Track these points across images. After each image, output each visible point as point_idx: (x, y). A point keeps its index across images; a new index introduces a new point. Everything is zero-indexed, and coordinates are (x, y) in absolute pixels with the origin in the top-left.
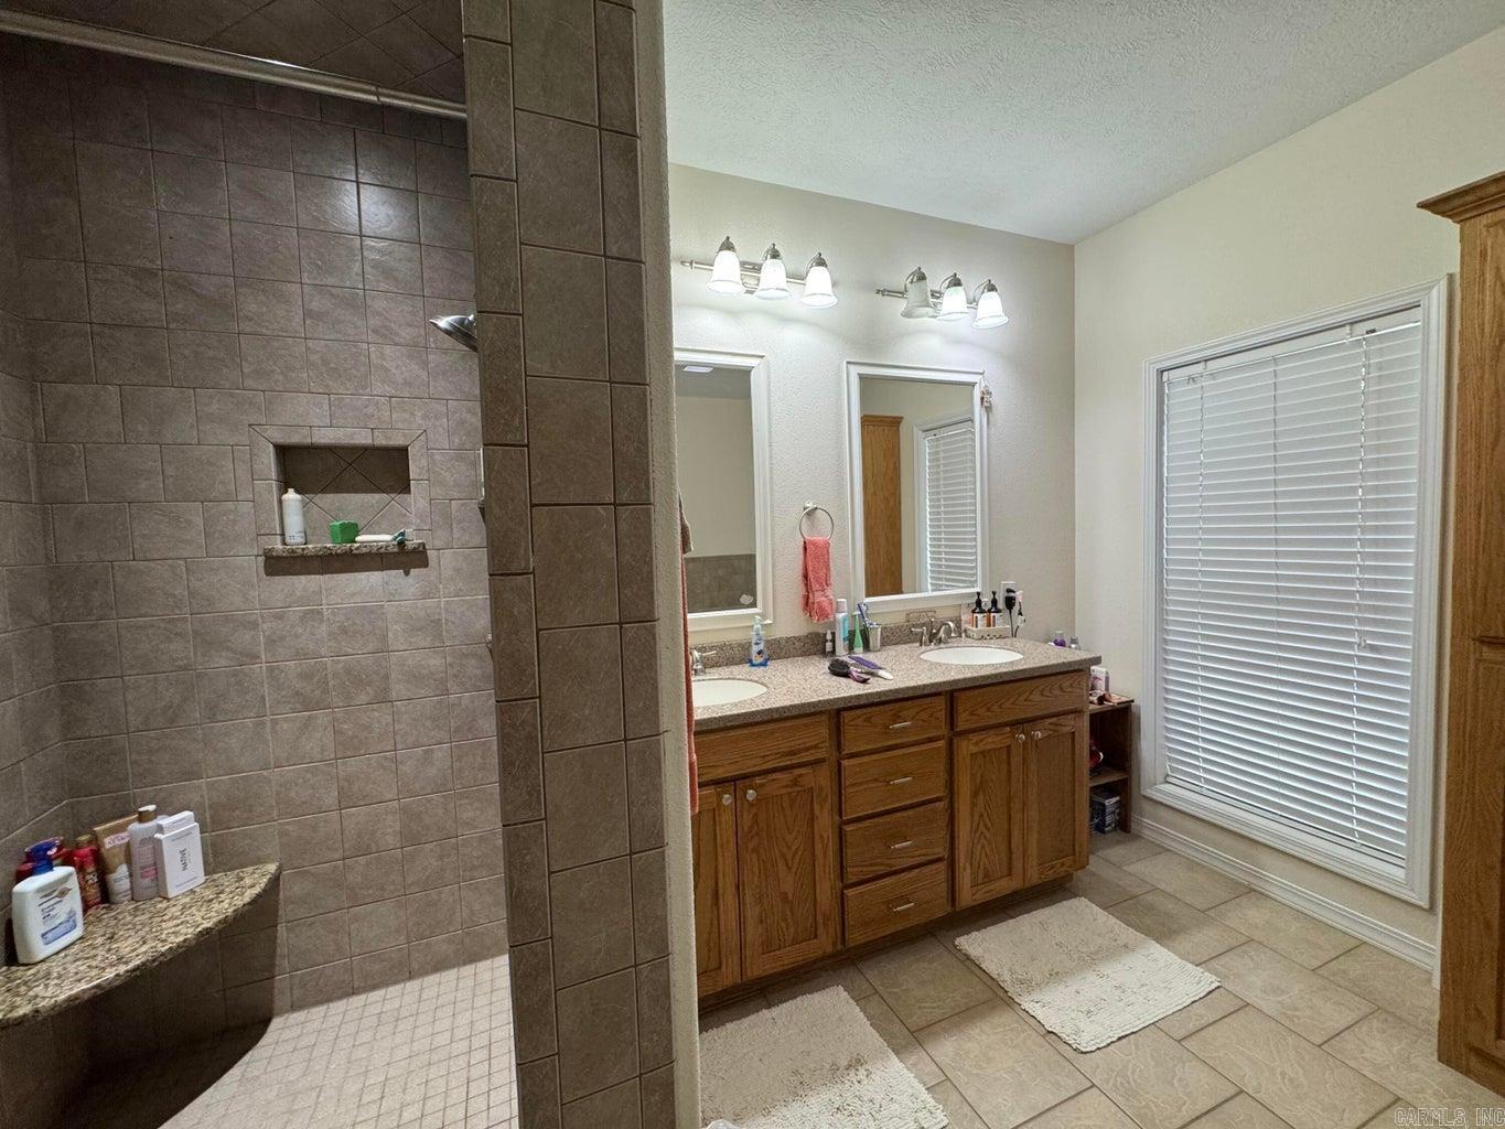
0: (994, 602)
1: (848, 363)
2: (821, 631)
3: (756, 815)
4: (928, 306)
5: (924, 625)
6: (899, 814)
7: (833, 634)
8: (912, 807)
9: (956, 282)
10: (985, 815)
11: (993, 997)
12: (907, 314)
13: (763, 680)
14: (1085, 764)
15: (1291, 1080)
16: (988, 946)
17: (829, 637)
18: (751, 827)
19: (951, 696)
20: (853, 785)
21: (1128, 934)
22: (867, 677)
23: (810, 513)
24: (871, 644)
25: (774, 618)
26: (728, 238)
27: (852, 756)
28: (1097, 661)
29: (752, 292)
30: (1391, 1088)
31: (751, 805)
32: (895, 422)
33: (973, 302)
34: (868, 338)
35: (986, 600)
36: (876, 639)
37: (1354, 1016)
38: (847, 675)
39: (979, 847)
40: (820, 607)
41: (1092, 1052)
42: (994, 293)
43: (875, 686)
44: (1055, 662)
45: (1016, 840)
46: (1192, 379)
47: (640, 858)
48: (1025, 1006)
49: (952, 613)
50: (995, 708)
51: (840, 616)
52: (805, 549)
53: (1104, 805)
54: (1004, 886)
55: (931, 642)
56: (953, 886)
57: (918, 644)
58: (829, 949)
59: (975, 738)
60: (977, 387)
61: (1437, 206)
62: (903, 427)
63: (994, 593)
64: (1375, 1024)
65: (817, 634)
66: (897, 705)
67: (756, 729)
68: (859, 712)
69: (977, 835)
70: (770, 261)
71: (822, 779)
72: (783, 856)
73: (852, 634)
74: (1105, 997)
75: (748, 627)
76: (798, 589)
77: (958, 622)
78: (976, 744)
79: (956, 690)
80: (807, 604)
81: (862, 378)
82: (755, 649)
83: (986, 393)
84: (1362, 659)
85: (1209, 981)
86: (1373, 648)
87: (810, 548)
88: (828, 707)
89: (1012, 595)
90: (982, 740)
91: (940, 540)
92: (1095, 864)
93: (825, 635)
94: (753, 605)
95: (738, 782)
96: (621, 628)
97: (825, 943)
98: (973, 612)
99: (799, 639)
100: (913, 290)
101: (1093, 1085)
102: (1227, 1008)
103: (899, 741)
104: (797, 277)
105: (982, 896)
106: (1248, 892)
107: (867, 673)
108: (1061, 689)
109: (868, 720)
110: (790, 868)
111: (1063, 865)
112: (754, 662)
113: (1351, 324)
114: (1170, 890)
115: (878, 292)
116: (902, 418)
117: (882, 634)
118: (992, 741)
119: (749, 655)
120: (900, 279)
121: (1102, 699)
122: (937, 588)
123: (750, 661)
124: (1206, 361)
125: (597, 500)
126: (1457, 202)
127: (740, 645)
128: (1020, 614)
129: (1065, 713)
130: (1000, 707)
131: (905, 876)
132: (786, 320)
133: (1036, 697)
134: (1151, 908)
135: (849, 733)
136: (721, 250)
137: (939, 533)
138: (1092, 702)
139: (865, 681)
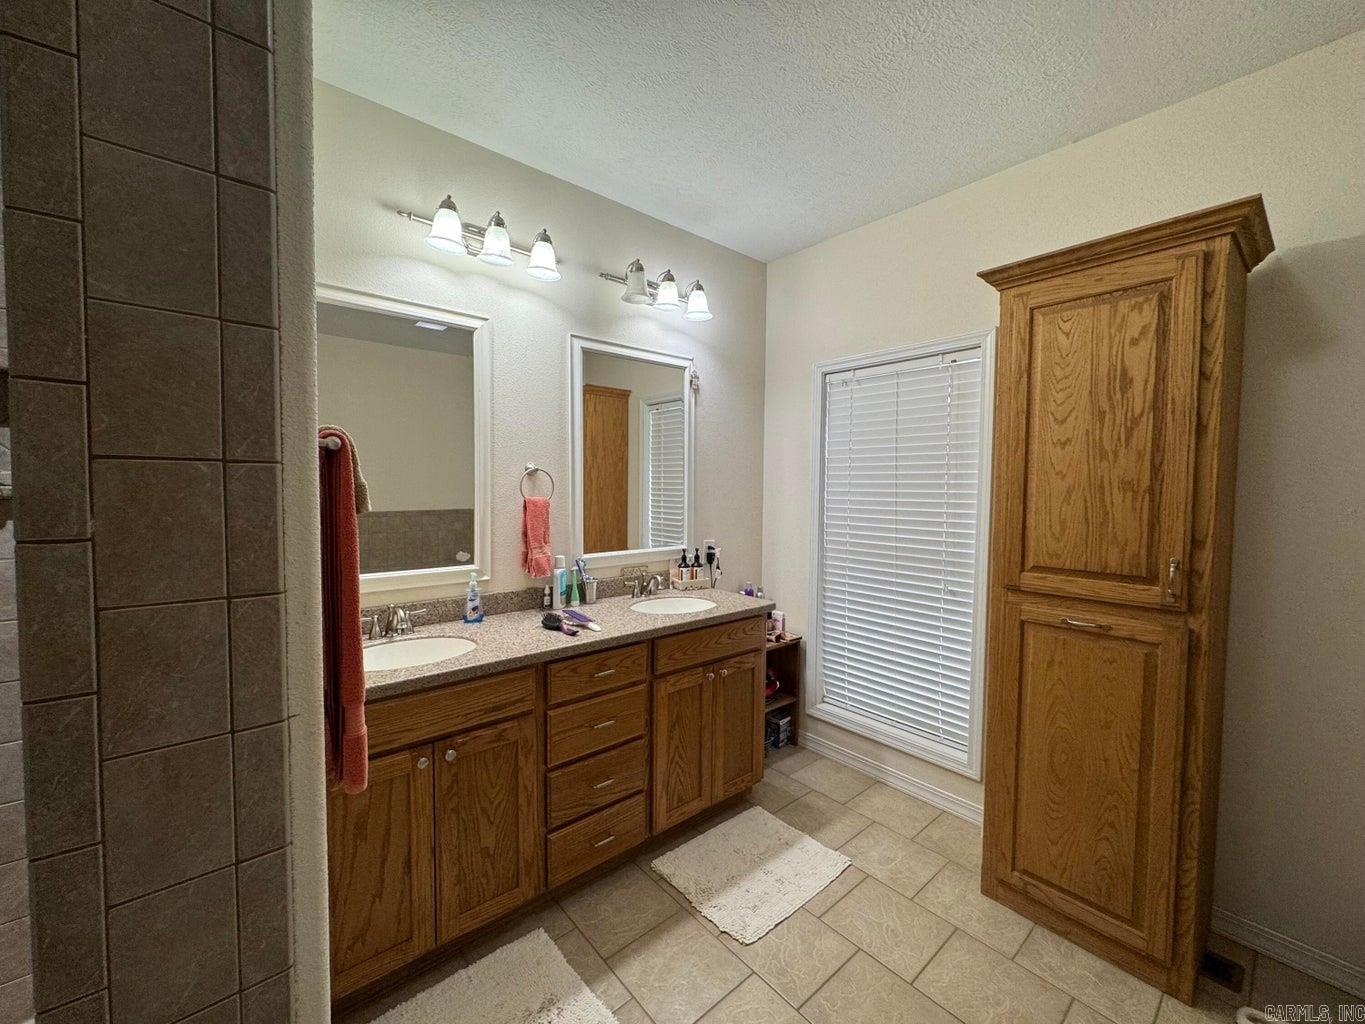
0: (697, 558)
1: (572, 336)
2: (539, 585)
3: (456, 775)
4: (644, 294)
5: (637, 578)
6: (603, 756)
7: (551, 589)
8: (614, 747)
9: (670, 278)
10: (680, 748)
11: (682, 908)
12: (627, 299)
13: (473, 637)
14: (762, 692)
15: (892, 931)
16: (677, 865)
17: (547, 591)
18: (450, 788)
19: (651, 644)
20: (556, 734)
21: (789, 832)
22: (575, 629)
23: (532, 474)
24: (588, 598)
25: (492, 576)
26: (449, 197)
27: (559, 705)
28: (773, 607)
29: (475, 255)
30: (952, 921)
31: (450, 765)
32: (624, 395)
33: (684, 297)
34: (591, 316)
35: (690, 556)
36: (592, 592)
37: (935, 870)
38: (559, 629)
39: (674, 776)
40: (538, 563)
41: (754, 942)
42: (701, 292)
43: (584, 638)
44: (740, 610)
45: (705, 764)
46: (845, 383)
47: (251, 866)
48: (705, 912)
49: (661, 568)
50: (690, 652)
51: (558, 572)
52: (525, 508)
53: (778, 725)
54: (696, 806)
55: (642, 594)
56: (651, 814)
57: (630, 596)
58: (531, 894)
59: (672, 679)
60: (687, 370)
61: (988, 276)
62: (631, 400)
63: (697, 550)
64: (947, 873)
65: (536, 590)
66: (603, 655)
67: (458, 689)
68: (565, 664)
69: (673, 765)
70: (493, 227)
71: (529, 730)
72: (484, 811)
73: (569, 588)
74: (768, 891)
75: (463, 584)
76: (518, 547)
77: (666, 575)
78: (673, 685)
79: (658, 638)
80: (526, 560)
81: (586, 352)
82: (470, 605)
83: (694, 377)
84: (946, 601)
85: (841, 861)
86: (953, 593)
87: (530, 507)
88: (535, 661)
89: (712, 551)
90: (678, 681)
91: (659, 501)
92: (769, 775)
93: (544, 589)
94: (471, 561)
95: (436, 744)
96: (229, 603)
97: (527, 890)
98: (680, 566)
99: (517, 594)
100: (632, 278)
101: (754, 972)
102: (854, 880)
103: (604, 688)
104: (521, 248)
105: (677, 818)
106: (876, 783)
107: (578, 626)
108: (745, 632)
109: (574, 670)
110: (492, 823)
111: (743, 781)
112: (469, 619)
113: (943, 354)
114: (822, 791)
115: (602, 275)
116: (630, 391)
117: (598, 588)
118: (687, 681)
119: (464, 610)
120: (622, 267)
121: (779, 638)
122: (657, 544)
123: (465, 618)
124: (855, 370)
125: (198, 455)
126: (998, 276)
127: (455, 602)
128: (718, 568)
129: (747, 652)
130: (694, 650)
131: (606, 813)
132: (509, 286)
133: (723, 639)
134: (807, 806)
135: (555, 683)
136: (441, 207)
137: (660, 495)
138: (769, 641)
139: (574, 634)
